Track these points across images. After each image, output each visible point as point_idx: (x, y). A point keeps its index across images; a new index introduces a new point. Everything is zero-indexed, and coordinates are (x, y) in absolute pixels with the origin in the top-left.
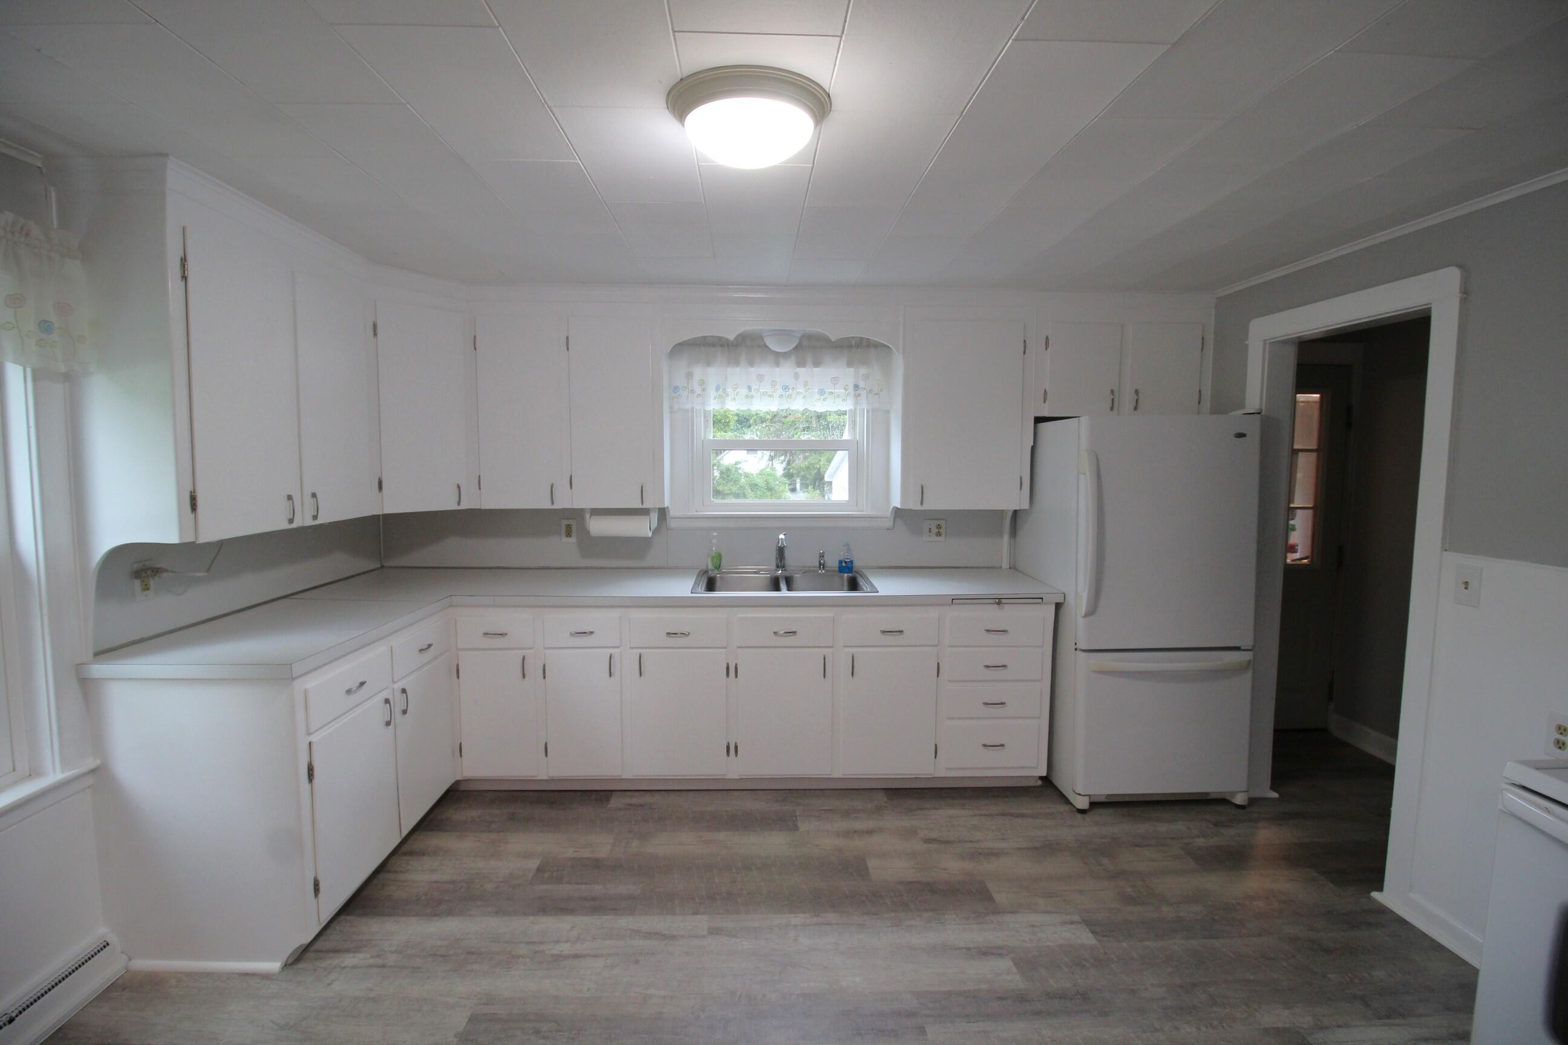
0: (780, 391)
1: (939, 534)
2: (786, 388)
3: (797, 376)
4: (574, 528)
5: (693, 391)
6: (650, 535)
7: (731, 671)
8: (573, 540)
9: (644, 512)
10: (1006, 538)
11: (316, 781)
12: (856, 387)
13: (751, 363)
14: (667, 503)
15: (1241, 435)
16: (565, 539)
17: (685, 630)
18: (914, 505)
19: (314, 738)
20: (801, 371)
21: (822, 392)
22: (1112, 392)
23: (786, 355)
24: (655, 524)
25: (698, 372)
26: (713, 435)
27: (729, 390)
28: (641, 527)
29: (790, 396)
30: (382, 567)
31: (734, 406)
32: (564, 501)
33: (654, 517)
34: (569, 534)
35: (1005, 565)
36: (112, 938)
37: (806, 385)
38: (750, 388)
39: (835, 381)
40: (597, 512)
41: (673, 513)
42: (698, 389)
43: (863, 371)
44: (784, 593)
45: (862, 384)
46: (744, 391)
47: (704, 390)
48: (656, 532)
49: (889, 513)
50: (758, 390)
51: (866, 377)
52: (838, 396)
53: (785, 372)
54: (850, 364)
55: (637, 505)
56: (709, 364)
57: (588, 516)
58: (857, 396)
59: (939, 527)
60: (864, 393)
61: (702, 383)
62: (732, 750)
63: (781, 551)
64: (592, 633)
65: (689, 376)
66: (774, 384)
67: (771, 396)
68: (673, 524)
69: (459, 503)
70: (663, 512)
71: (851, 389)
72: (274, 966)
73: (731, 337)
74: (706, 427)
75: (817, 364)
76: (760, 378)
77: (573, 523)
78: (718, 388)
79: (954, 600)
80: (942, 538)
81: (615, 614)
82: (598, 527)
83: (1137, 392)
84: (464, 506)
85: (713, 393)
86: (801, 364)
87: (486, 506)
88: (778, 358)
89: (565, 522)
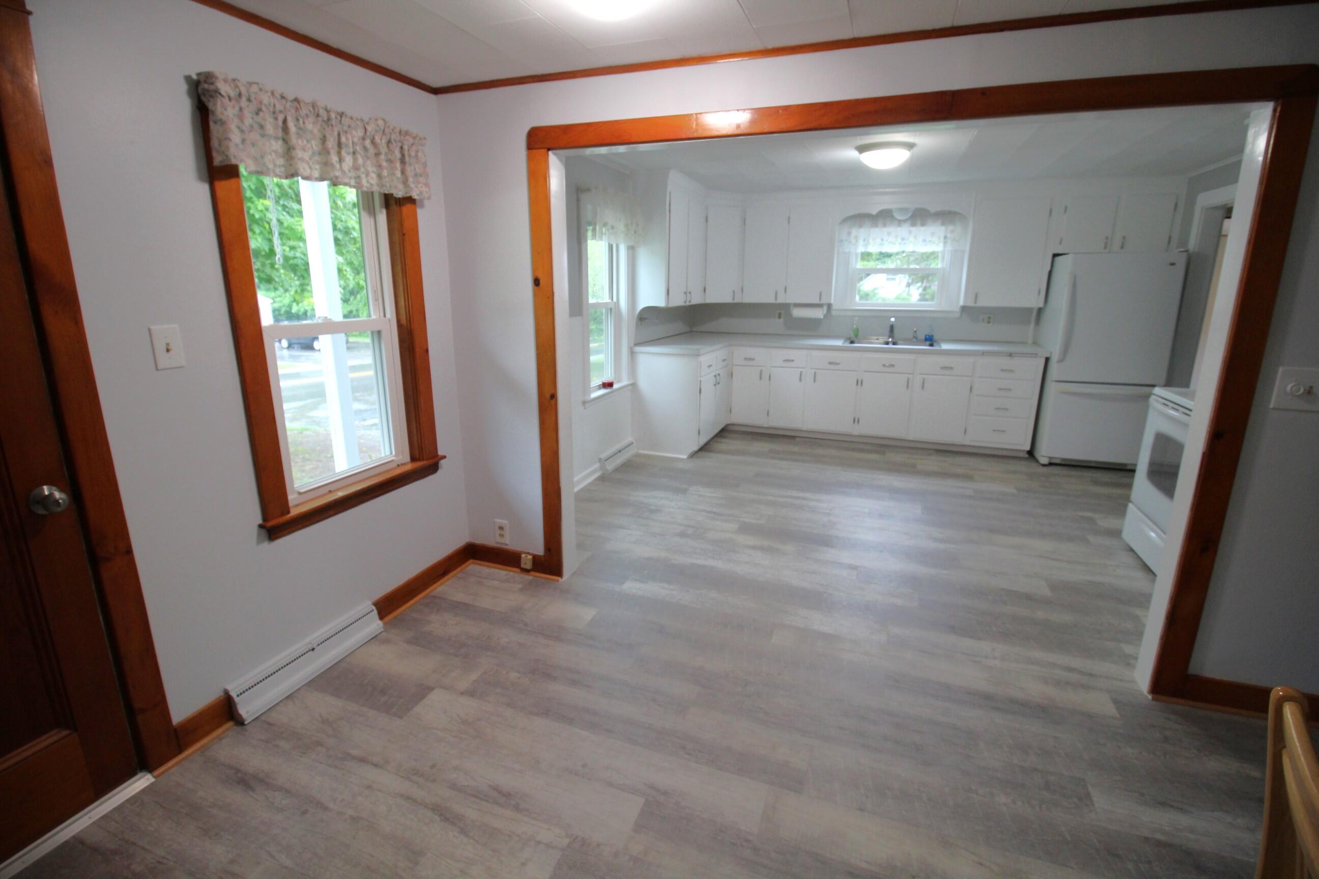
0: (899, 240)
1: (989, 322)
2: (903, 239)
3: (910, 232)
4: (782, 316)
5: (850, 242)
6: (822, 317)
7: (859, 383)
8: (782, 320)
9: (819, 306)
10: (1032, 325)
11: (701, 394)
12: (945, 237)
13: (885, 225)
14: (832, 302)
15: (1173, 264)
16: (777, 320)
17: (838, 361)
18: (971, 303)
19: (702, 379)
20: (913, 229)
21: (924, 241)
22: (1107, 238)
23: (905, 221)
24: (825, 312)
25: (854, 232)
26: (860, 265)
27: (871, 241)
28: (819, 314)
29: (905, 244)
30: (691, 331)
31: (874, 249)
32: (781, 300)
33: (825, 308)
34: (780, 317)
35: (1030, 341)
36: (634, 442)
37: (915, 237)
38: (882, 240)
39: (933, 234)
40: (798, 305)
41: (834, 307)
42: (853, 241)
43: (951, 228)
44: (891, 346)
45: (949, 235)
46: (878, 241)
47: (857, 241)
48: (825, 316)
49: (957, 309)
50: (887, 240)
51: (952, 232)
52: (934, 243)
53: (904, 230)
54: (943, 224)
55: (817, 301)
56: (860, 226)
57: (792, 307)
58: (945, 243)
59: (989, 318)
60: (949, 241)
61: (856, 238)
62: (856, 421)
63: (892, 328)
64: (793, 361)
65: (849, 234)
66: (896, 237)
67: (894, 244)
68: (834, 313)
69: (733, 299)
70: (829, 306)
71: (942, 239)
72: (685, 457)
73: (874, 212)
74: (856, 261)
75: (923, 225)
76: (889, 234)
77: (782, 312)
78: (864, 240)
79: (984, 353)
80: (991, 324)
81: (805, 352)
82: (797, 313)
83: (1124, 238)
84: (735, 301)
85: (861, 242)
86: (913, 225)
87: (744, 301)
88: (900, 223)
89: (778, 311)
